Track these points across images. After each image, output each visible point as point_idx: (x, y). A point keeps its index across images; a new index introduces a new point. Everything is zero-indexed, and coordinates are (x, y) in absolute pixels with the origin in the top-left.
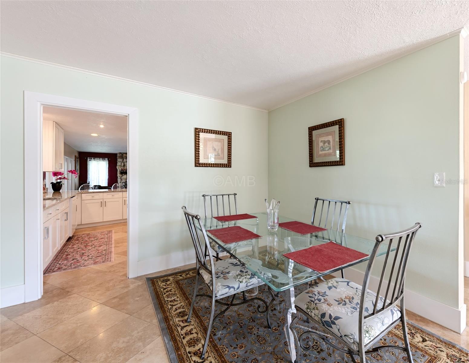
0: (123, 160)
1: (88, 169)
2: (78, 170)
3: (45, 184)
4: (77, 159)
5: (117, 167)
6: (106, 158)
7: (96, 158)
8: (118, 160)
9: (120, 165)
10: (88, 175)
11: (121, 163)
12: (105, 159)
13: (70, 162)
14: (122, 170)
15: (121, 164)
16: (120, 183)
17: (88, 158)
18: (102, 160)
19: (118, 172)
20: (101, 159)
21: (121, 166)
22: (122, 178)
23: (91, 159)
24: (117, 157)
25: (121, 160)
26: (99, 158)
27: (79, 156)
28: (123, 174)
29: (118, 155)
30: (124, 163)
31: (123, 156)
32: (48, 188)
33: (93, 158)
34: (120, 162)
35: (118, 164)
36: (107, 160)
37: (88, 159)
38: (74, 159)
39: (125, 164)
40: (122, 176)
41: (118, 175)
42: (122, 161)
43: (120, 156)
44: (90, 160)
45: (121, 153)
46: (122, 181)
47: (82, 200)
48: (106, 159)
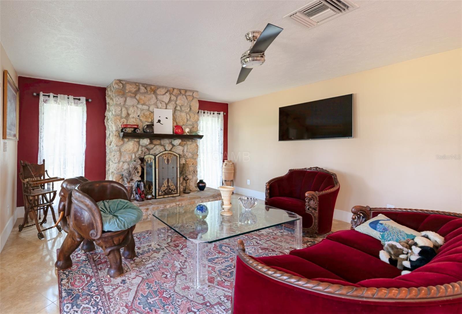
0: (125, 102)
6: (81, 98)
7: (59, 95)
9: (119, 112)
11: (121, 110)
12: (79, 99)
14: (122, 127)
15: (121, 112)
16: (119, 162)
17: (41, 94)
18: (73, 101)
20: (71, 97)
21: (121, 118)
22: (122, 150)
23: (49, 96)
25: (121, 100)
28: (126, 140)
29: (116, 86)
30: (127, 109)
31: (125, 89)
33: (52, 95)
34: (119, 105)
36: (84, 101)
37: (42, 98)
39: (130, 112)
40: (122, 145)
42: (122, 104)
43: (118, 88)
44: (45, 101)
45: (120, 81)
46: (123, 159)
48: (83, 99)
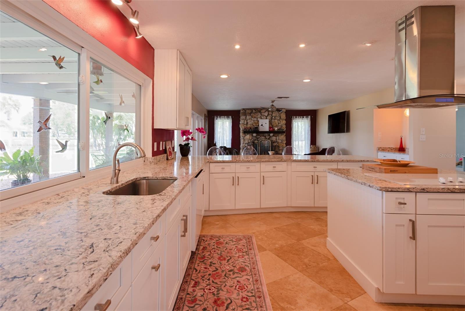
0: (246, 117)
1: (215, 129)
2: (207, 129)
3: (173, 146)
4: (206, 118)
5: (240, 126)
7: (221, 116)
8: (241, 117)
9: (243, 122)
10: (215, 134)
11: (244, 121)
12: (229, 117)
13: (200, 120)
14: (245, 129)
16: (243, 143)
17: (215, 116)
18: (226, 118)
19: (241, 132)
20: (226, 116)
21: (244, 124)
22: (245, 138)
23: (218, 117)
24: (240, 114)
25: (244, 117)
26: (224, 116)
27: (208, 115)
28: (246, 134)
29: (242, 111)
30: (247, 121)
31: (246, 112)
32: (176, 152)
33: (219, 116)
34: (243, 119)
35: (241, 122)
36: (231, 118)
37: (215, 118)
38: (204, 118)
39: (248, 122)
40: (245, 136)
41: (241, 134)
42: (245, 119)
43: (243, 112)
44: (216, 119)
45: (244, 109)
46: (245, 142)
47: (210, 173)
